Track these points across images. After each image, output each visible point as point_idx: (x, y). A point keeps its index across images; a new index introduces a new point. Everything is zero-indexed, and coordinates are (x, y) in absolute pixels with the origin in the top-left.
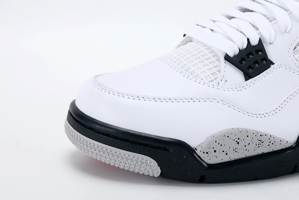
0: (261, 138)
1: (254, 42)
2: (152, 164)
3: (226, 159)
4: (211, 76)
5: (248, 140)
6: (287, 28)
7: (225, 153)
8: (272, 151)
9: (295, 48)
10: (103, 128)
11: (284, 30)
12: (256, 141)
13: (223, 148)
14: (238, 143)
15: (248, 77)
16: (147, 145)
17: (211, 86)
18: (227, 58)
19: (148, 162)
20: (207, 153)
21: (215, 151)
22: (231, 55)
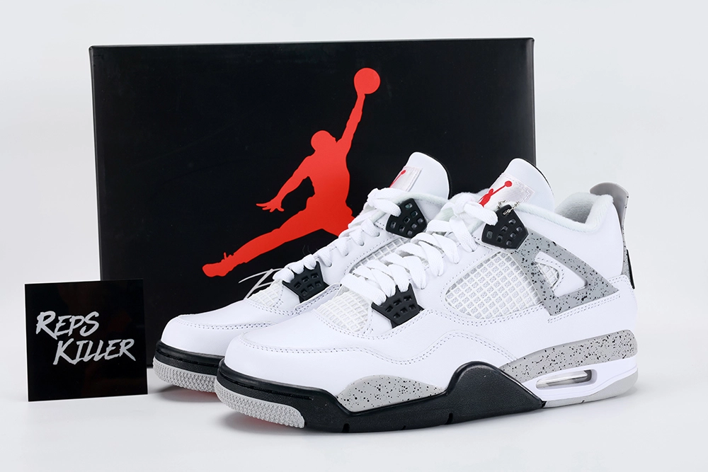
0: (404, 384)
1: (403, 288)
2: (295, 414)
3: (369, 406)
4: (358, 325)
5: (390, 387)
6: (439, 272)
7: (366, 400)
8: (418, 397)
9: (449, 291)
10: (247, 381)
11: (436, 275)
12: (398, 387)
13: (364, 395)
14: (379, 390)
15: (395, 324)
16: (289, 395)
17: (356, 335)
18: (374, 306)
19: (292, 412)
20: (348, 400)
21: (356, 398)
22: (378, 303)
